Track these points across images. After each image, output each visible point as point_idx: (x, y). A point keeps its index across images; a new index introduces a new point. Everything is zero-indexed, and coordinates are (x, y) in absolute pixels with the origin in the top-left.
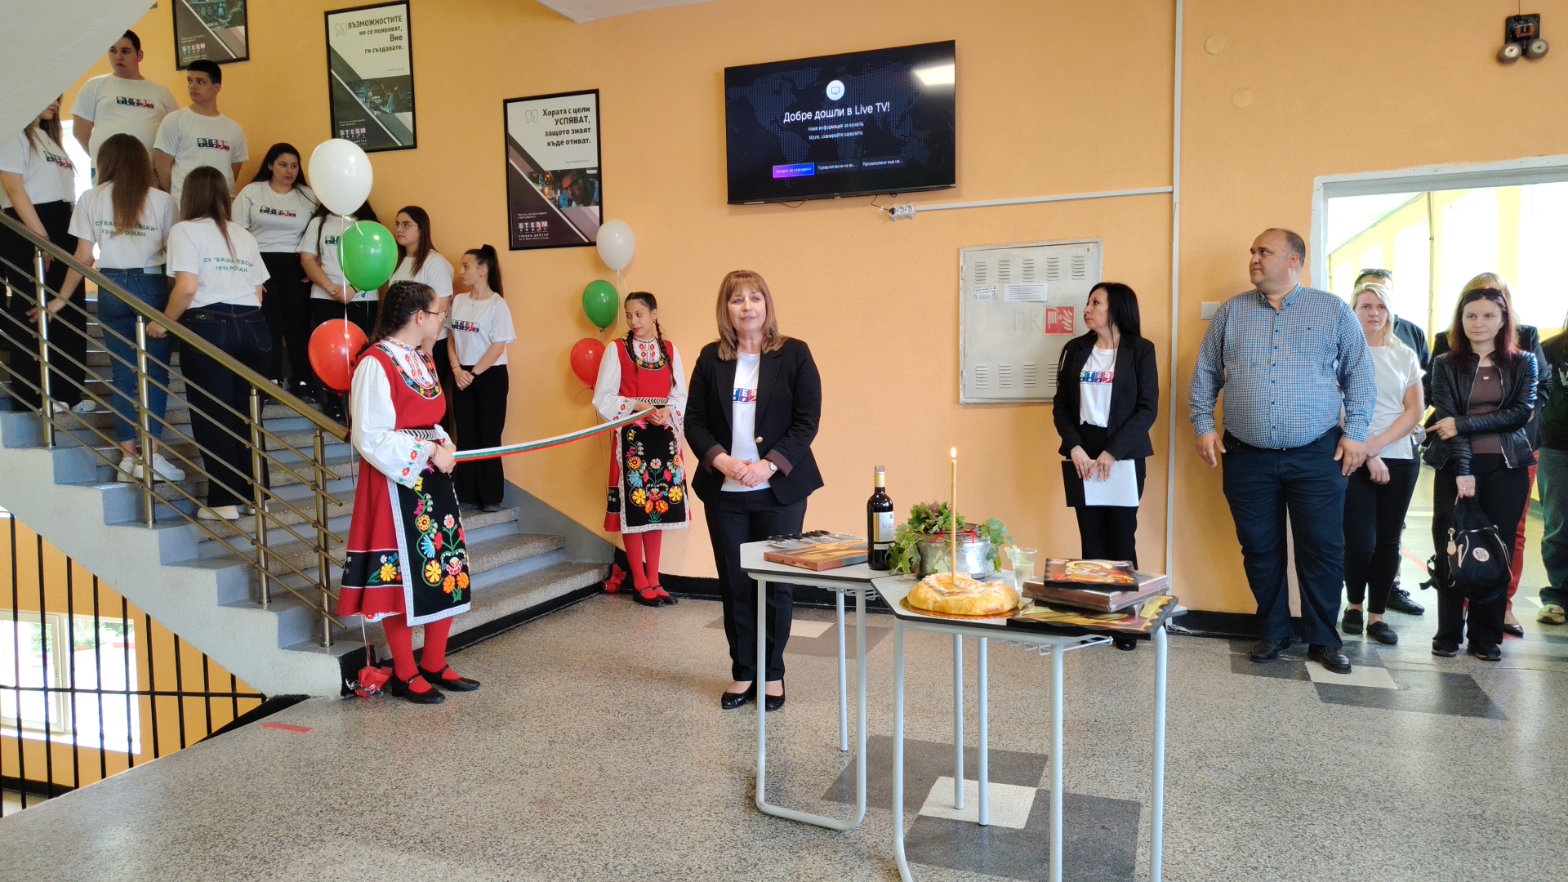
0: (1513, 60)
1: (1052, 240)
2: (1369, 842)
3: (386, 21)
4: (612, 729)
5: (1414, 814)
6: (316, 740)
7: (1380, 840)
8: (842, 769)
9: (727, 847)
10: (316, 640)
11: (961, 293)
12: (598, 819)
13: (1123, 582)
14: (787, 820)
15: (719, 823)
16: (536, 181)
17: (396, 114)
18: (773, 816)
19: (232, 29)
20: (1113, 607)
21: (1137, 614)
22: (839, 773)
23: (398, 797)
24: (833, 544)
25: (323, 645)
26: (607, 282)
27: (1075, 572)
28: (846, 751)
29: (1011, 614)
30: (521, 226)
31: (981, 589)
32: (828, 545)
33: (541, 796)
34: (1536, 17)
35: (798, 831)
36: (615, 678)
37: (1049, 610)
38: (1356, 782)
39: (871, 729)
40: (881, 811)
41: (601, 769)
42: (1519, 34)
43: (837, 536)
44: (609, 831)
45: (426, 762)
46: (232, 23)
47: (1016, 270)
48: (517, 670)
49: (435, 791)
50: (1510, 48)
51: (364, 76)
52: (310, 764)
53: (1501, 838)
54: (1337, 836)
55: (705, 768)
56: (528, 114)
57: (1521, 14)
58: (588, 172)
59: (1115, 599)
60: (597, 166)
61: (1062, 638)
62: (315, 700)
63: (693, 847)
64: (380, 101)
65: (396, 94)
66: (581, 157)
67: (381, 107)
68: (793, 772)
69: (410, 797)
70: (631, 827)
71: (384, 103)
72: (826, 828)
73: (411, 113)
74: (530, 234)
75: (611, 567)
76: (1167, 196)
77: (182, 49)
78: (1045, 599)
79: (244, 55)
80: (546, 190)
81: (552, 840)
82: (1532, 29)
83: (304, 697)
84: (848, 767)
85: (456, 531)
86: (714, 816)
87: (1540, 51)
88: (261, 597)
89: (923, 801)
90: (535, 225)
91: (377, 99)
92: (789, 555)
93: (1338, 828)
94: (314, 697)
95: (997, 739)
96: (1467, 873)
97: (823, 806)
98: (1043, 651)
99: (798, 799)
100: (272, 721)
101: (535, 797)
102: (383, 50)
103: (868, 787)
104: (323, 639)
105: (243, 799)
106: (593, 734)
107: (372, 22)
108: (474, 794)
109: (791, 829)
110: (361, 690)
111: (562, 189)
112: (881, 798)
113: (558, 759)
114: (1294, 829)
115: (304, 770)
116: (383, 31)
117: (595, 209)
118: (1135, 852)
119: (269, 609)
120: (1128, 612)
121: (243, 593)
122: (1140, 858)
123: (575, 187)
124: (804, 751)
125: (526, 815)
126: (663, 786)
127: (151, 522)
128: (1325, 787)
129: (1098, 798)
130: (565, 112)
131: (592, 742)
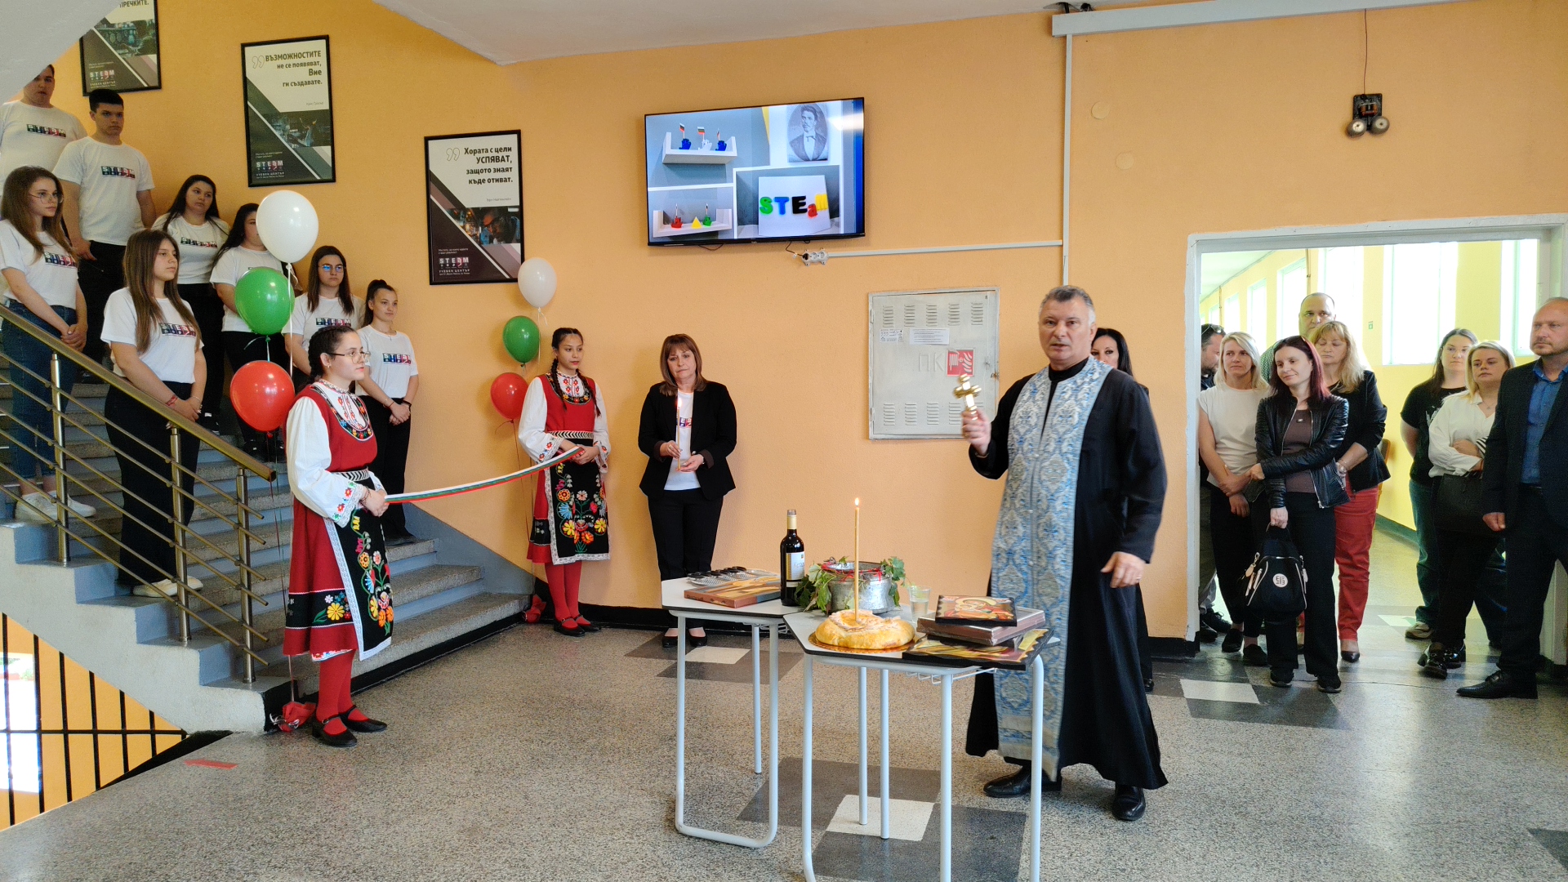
0: (1360, 134)
1: (953, 288)
2: (1223, 844)
3: (305, 55)
4: (536, 758)
5: (1263, 818)
6: (242, 775)
7: (1232, 842)
8: (756, 790)
9: (648, 867)
10: (236, 676)
11: (870, 336)
12: (525, 845)
13: (1003, 618)
14: (704, 840)
15: (640, 846)
16: (457, 217)
17: (315, 148)
18: (691, 837)
19: (143, 57)
20: (994, 641)
21: (1016, 646)
22: (753, 794)
23: (329, 829)
24: (749, 581)
25: (246, 682)
26: (528, 319)
27: (964, 609)
28: (761, 774)
29: (907, 647)
30: (442, 261)
31: (881, 625)
32: (744, 582)
33: (468, 825)
34: (1379, 96)
35: (715, 850)
36: (537, 709)
37: (940, 644)
38: (1216, 790)
39: (784, 752)
40: (792, 829)
41: (526, 797)
42: (1364, 112)
43: (753, 572)
44: (536, 854)
45: (353, 794)
46: (144, 51)
47: (921, 314)
48: (440, 702)
49: (365, 822)
50: (1357, 123)
51: (281, 108)
52: (238, 799)
53: (1334, 837)
54: (1196, 839)
55: (627, 793)
56: (450, 152)
57: (1366, 93)
58: (510, 210)
59: (997, 634)
60: (518, 204)
61: (949, 669)
62: (238, 736)
63: (617, 868)
64: (298, 134)
65: (314, 129)
66: (503, 196)
67: (299, 141)
68: (710, 795)
69: (340, 829)
70: (557, 851)
71: (302, 137)
72: (740, 846)
73: (329, 148)
74: (451, 269)
75: (531, 597)
76: (1057, 249)
77: (89, 75)
78: (937, 634)
79: (156, 84)
80: (468, 227)
81: (482, 867)
82: (1375, 108)
83: (226, 733)
84: (762, 788)
85: (383, 566)
86: (636, 838)
87: (1382, 127)
88: (181, 634)
89: (831, 818)
90: (456, 260)
91: (295, 132)
92: (708, 593)
93: (1198, 832)
94: (237, 733)
95: (899, 757)
96: (1303, 868)
97: (738, 826)
98: (935, 679)
99: (715, 820)
100: (196, 757)
101: (463, 826)
102: (301, 84)
103: (780, 807)
104: (246, 675)
105: (173, 836)
106: (517, 764)
107: (290, 56)
108: (404, 824)
109: (708, 848)
110: (285, 726)
111: (483, 226)
112: (791, 816)
113: (484, 788)
114: (1159, 834)
115: (232, 806)
116: (302, 65)
117: (517, 246)
118: (1019, 859)
119: (190, 646)
120: (1008, 645)
121: (162, 630)
122: (1023, 864)
123: (496, 225)
124: (720, 775)
125: (455, 843)
126: (586, 813)
127: (65, 560)
128: (1189, 795)
129: (988, 811)
130: (487, 151)
131: (517, 771)
